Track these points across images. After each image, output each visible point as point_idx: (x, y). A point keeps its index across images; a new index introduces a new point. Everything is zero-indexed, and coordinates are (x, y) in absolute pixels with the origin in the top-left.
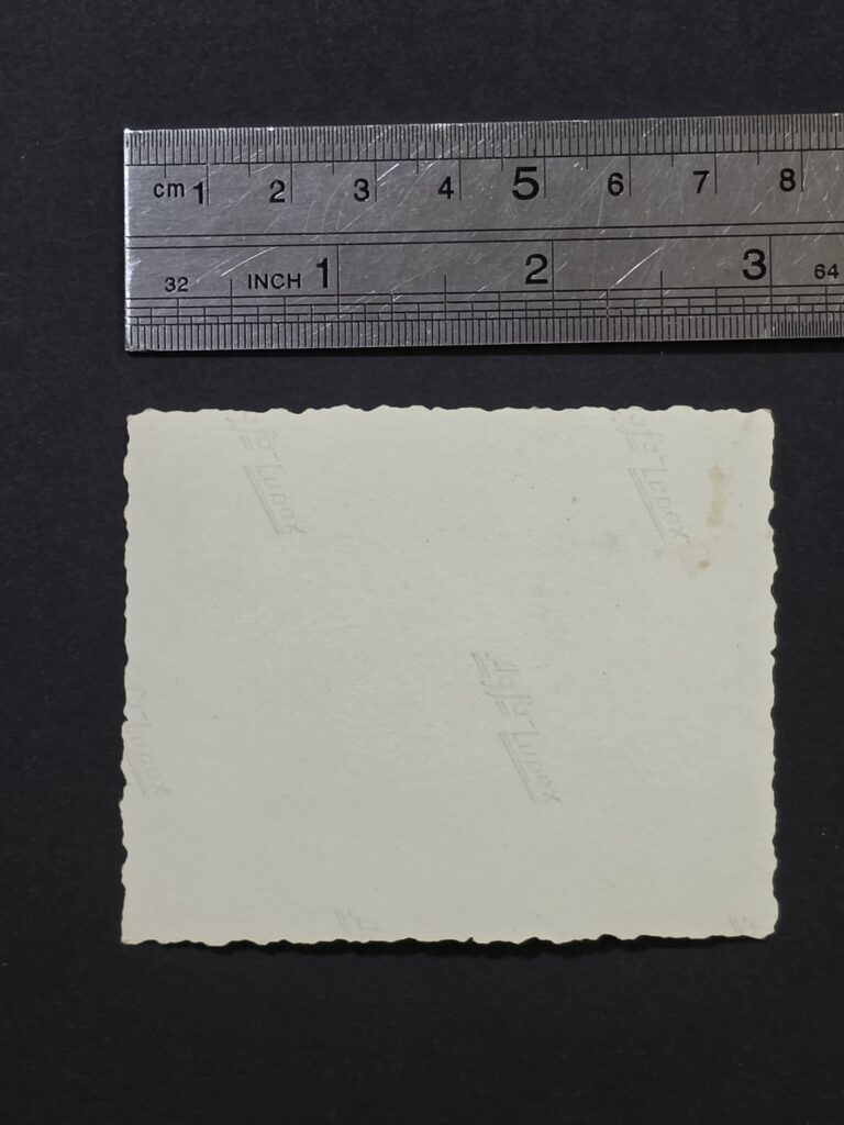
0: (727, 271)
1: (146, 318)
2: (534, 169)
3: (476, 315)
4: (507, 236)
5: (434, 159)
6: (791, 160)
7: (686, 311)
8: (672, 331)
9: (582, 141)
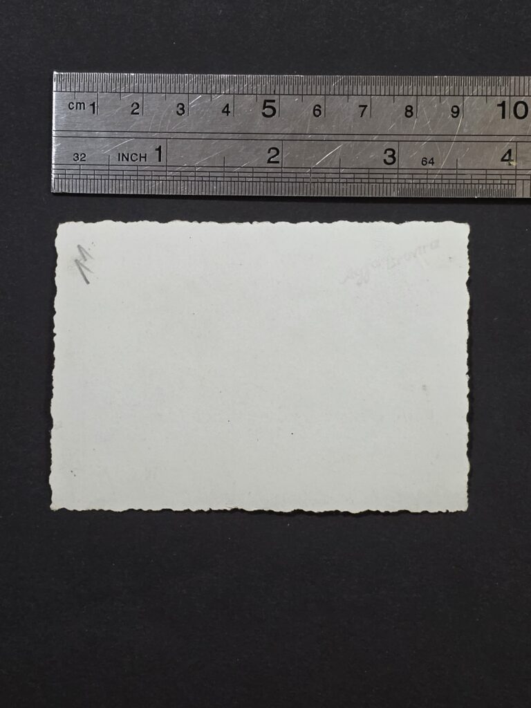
0: (375, 160)
1: (63, 175)
2: (274, 101)
3: (240, 179)
4: (258, 137)
5: (220, 94)
6: (411, 101)
7: (352, 181)
8: (345, 192)
9: (300, 87)
